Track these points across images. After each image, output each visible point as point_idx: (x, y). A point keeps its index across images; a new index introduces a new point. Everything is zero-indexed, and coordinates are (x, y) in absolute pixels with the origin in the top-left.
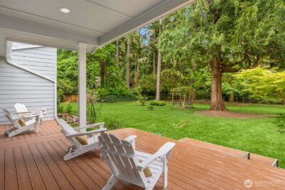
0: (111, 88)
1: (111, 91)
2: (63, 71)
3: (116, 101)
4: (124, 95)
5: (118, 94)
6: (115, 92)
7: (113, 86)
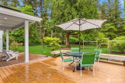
0: (32, 40)
1: (32, 41)
2: (10, 33)
3: (35, 45)
4: (38, 43)
5: (36, 42)
6: (34, 42)
7: (33, 39)
